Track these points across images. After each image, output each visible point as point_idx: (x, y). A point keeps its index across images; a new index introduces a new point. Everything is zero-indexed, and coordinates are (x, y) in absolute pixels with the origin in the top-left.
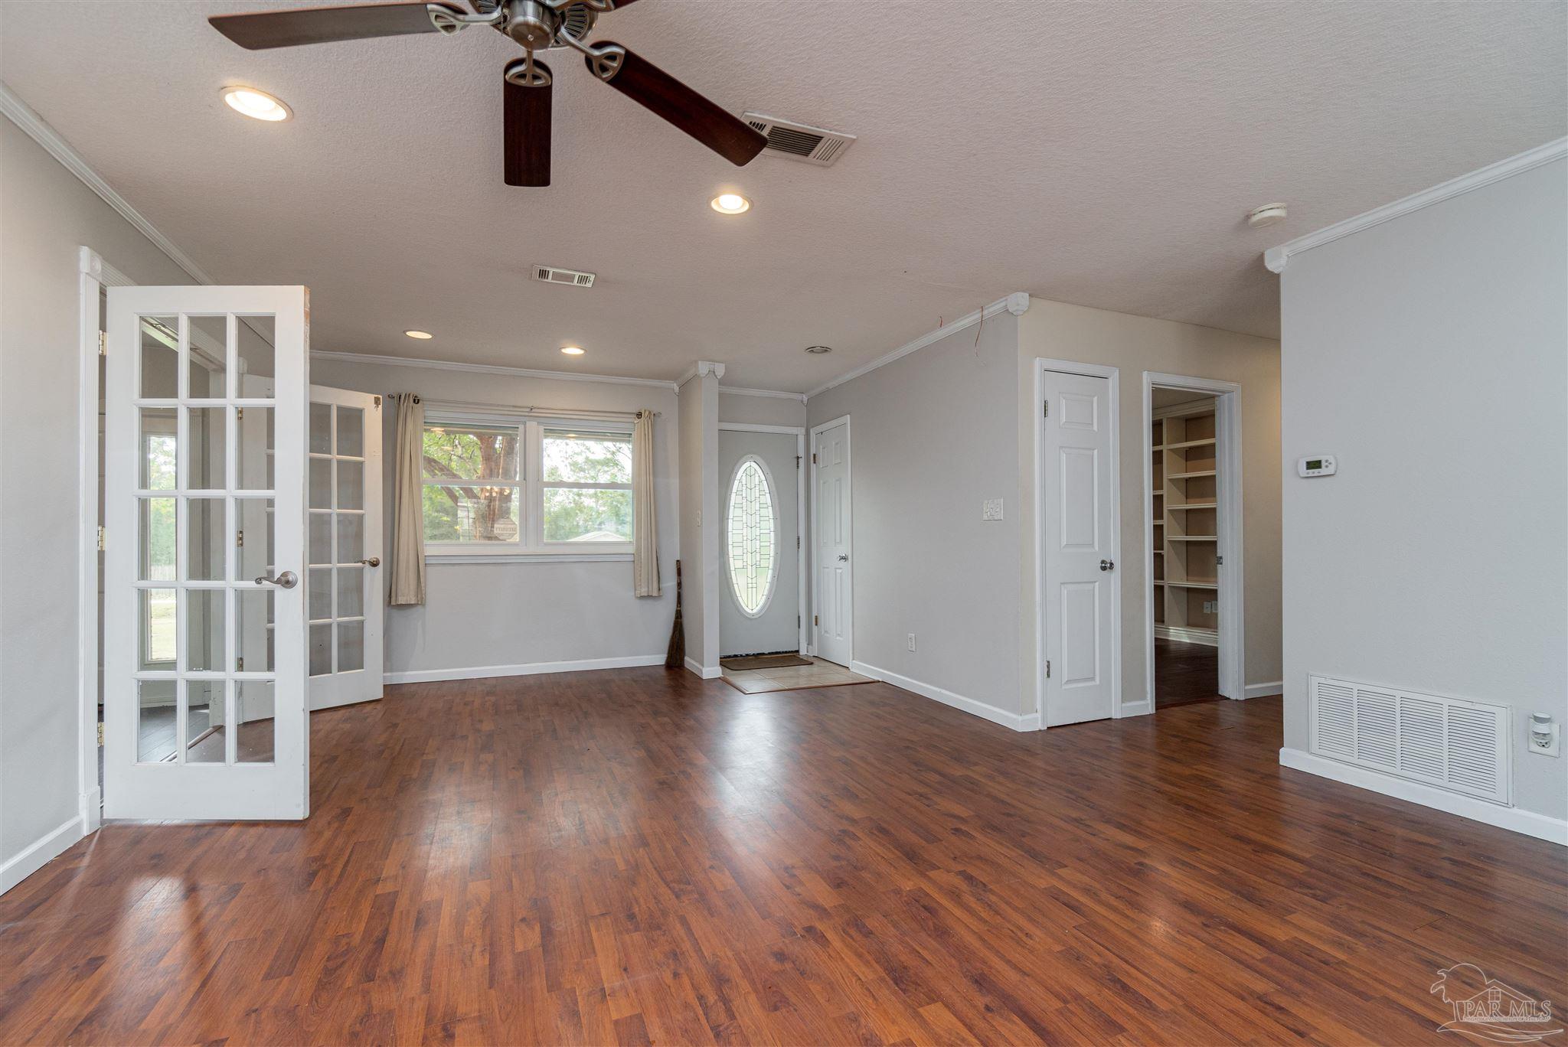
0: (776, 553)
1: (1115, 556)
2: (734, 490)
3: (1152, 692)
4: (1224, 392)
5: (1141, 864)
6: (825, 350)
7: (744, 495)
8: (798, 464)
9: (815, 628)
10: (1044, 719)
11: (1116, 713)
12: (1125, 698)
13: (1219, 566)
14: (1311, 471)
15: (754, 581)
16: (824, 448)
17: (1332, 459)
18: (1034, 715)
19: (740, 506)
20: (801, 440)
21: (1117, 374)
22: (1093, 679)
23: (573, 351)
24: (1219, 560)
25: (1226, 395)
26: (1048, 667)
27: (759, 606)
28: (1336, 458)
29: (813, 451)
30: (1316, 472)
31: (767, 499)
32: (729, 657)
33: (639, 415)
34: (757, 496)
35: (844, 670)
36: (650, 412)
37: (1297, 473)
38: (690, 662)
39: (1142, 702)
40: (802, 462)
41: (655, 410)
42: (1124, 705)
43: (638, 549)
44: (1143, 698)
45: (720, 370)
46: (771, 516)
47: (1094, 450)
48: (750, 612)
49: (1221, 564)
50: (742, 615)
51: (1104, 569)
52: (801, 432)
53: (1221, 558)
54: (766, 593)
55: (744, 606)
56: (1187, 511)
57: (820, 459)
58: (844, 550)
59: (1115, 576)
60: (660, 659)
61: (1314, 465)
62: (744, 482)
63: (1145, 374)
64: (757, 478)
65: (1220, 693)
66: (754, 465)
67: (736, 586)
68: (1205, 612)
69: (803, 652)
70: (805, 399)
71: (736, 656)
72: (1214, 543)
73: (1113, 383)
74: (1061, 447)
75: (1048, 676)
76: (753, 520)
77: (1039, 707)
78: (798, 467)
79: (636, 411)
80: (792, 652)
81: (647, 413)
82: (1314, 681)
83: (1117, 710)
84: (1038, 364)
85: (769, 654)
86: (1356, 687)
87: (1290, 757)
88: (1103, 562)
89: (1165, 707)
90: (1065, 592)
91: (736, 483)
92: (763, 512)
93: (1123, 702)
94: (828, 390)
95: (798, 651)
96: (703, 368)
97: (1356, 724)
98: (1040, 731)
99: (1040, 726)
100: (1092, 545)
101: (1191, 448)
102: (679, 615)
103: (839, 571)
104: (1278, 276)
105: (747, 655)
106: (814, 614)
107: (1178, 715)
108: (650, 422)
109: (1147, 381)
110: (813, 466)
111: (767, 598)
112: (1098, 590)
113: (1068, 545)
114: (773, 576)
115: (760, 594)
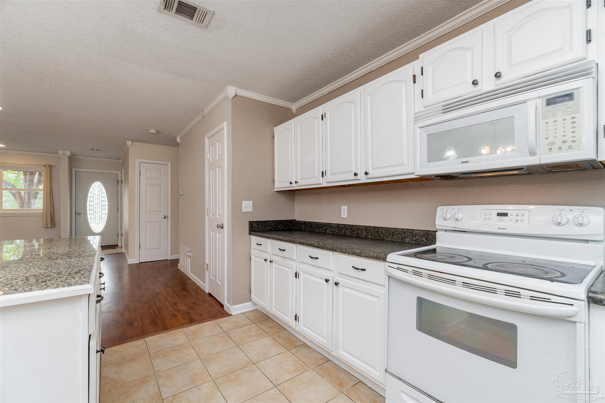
0: (108, 213)
2: (90, 192)
7: (94, 193)
8: (118, 183)
10: (138, 260)
11: (169, 259)
12: (172, 253)
15: (99, 222)
18: (134, 259)
20: (119, 175)
21: (170, 163)
23: (2, 146)
26: (140, 245)
29: (122, 179)
31: (105, 195)
33: (44, 166)
34: (101, 194)
40: (120, 183)
41: (53, 164)
43: (44, 212)
45: (68, 153)
46: (107, 200)
47: (161, 185)
48: (97, 232)
51: (164, 218)
52: (119, 173)
55: (94, 230)
62: (95, 189)
64: (100, 187)
66: (99, 183)
67: (90, 224)
69: (119, 245)
70: (121, 162)
73: (169, 166)
74: (147, 184)
75: (140, 248)
77: (136, 257)
80: (115, 245)
85: (105, 246)
90: (148, 224)
91: (91, 189)
92: (103, 199)
93: (171, 255)
95: (117, 245)
104: (179, 144)
106: (122, 233)
108: (49, 169)
110: (122, 184)
111: (104, 228)
112: (162, 224)
113: (149, 212)
114: (107, 220)
115: (101, 226)
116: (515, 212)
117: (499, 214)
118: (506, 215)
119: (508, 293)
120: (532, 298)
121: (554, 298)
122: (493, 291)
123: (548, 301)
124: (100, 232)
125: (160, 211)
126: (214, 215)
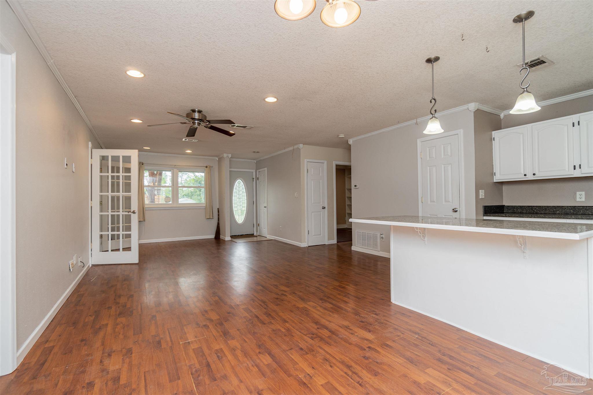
0: (247, 206)
1: (326, 205)
2: (234, 188)
3: (336, 238)
6: (258, 152)
7: (237, 189)
8: (253, 180)
9: (258, 227)
10: (307, 244)
11: (327, 243)
12: (329, 239)
14: (355, 187)
15: (241, 214)
16: (260, 176)
18: (305, 243)
19: (236, 192)
20: (254, 173)
21: (326, 162)
22: (321, 235)
23: (189, 151)
26: (308, 232)
27: (242, 221)
28: (358, 185)
29: (257, 177)
31: (244, 190)
32: (233, 236)
33: (207, 167)
34: (241, 189)
35: (266, 238)
36: (210, 166)
38: (221, 237)
40: (254, 180)
41: (211, 165)
43: (206, 205)
44: (334, 240)
45: (230, 156)
46: (245, 195)
47: (320, 180)
48: (239, 223)
50: (238, 224)
51: (323, 209)
52: (254, 171)
54: (244, 217)
55: (237, 221)
57: (259, 179)
58: (265, 205)
59: (326, 210)
60: (213, 236)
62: (237, 186)
63: (334, 161)
64: (241, 184)
66: (240, 180)
67: (235, 215)
69: (255, 234)
70: (255, 162)
71: (235, 235)
73: (325, 164)
74: (312, 180)
75: (309, 234)
76: (240, 197)
77: (306, 240)
78: (253, 181)
79: (205, 166)
80: (252, 234)
81: (209, 167)
82: (356, 231)
83: (327, 242)
84: (306, 160)
85: (245, 235)
86: (367, 232)
87: (354, 248)
88: (323, 207)
90: (313, 214)
91: (235, 186)
92: (243, 194)
94: (261, 160)
95: (253, 234)
96: (225, 155)
97: (362, 239)
99: (306, 246)
102: (218, 224)
103: (264, 211)
104: (351, 145)
105: (239, 235)
106: (258, 223)
107: (339, 244)
108: (209, 169)
109: (334, 163)
110: (258, 181)
111: (244, 219)
112: (321, 213)
113: (313, 203)
114: (246, 213)
115: (242, 217)
124: (242, 223)
125: (320, 203)
126: (435, 202)
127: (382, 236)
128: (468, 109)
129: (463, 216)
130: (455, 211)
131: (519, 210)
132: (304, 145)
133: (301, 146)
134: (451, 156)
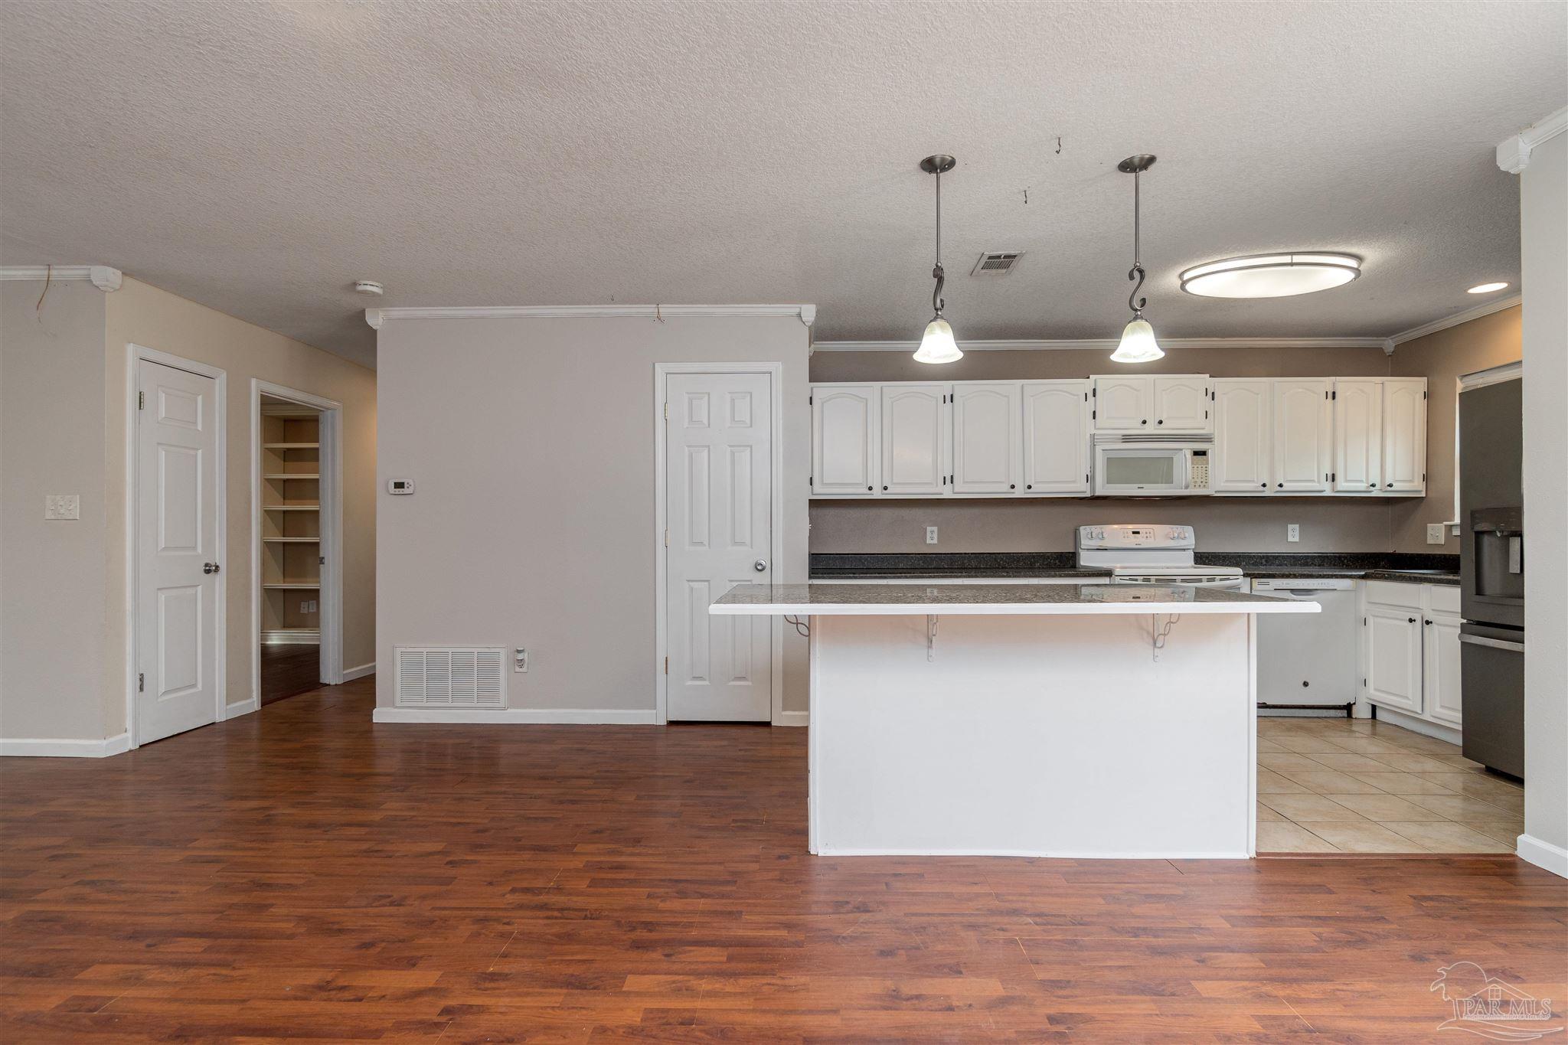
1: (220, 558)
3: (257, 689)
4: (328, 409)
5: (269, 815)
10: (135, 736)
11: (220, 716)
12: (230, 698)
13: (321, 565)
14: (397, 490)
17: (411, 483)
18: (124, 735)
21: (224, 375)
22: (194, 686)
24: (321, 561)
25: (330, 411)
28: (414, 482)
30: (401, 491)
37: (388, 491)
39: (248, 701)
42: (229, 707)
44: (249, 696)
47: (198, 449)
49: (323, 563)
51: (208, 572)
53: (323, 558)
56: (285, 512)
59: (220, 580)
61: (399, 485)
63: (253, 380)
65: (321, 681)
68: (301, 612)
72: (317, 544)
73: (220, 385)
74: (159, 444)
75: (141, 689)
77: (129, 724)
82: (398, 651)
83: (221, 713)
84: (132, 350)
86: (425, 651)
87: (382, 714)
88: (206, 565)
89: (271, 702)
90: (162, 598)
93: (227, 704)
97: (425, 677)
98: (130, 751)
99: (131, 745)
100: (195, 548)
101: (289, 449)
104: (377, 331)
107: (282, 707)
109: (255, 389)
112: (200, 595)
113: (164, 550)
116: (1145, 531)
117: (1134, 533)
118: (1138, 533)
119: (1209, 580)
120: (1221, 580)
121: (1231, 577)
122: (1200, 581)
123: (1228, 579)
125: (197, 546)
126: (705, 545)
127: (520, 656)
128: (799, 315)
129: (779, 579)
130: (759, 568)
131: (974, 564)
132: (129, 281)
133: (107, 276)
134: (751, 426)
